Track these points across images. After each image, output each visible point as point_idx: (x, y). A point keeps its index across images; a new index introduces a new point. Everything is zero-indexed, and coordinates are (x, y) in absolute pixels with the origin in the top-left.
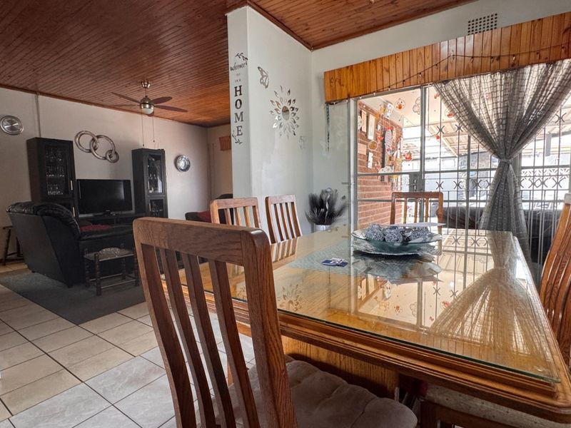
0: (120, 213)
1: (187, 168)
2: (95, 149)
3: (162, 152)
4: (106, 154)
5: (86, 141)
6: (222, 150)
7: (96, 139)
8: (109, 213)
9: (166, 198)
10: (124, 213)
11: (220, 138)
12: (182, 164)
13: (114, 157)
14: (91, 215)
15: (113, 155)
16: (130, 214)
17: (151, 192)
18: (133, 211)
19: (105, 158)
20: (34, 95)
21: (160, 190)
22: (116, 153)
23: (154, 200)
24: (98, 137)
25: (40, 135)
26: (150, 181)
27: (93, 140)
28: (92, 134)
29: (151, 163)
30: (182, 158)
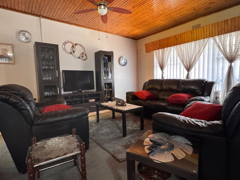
0: (87, 91)
1: (126, 64)
2: (74, 52)
3: (112, 53)
4: (80, 55)
5: (69, 47)
6: (147, 52)
7: (74, 45)
8: (81, 91)
9: (113, 82)
10: (90, 91)
11: (146, 45)
12: (122, 62)
13: (85, 57)
14: (71, 92)
15: (83, 56)
16: (93, 92)
17: (105, 78)
18: (95, 90)
19: (80, 58)
20: (38, 18)
21: (110, 77)
22: (86, 54)
23: (107, 83)
24: (76, 45)
25: (42, 41)
26: (105, 71)
27: (73, 46)
28: (71, 43)
29: (105, 60)
30: (123, 58)
